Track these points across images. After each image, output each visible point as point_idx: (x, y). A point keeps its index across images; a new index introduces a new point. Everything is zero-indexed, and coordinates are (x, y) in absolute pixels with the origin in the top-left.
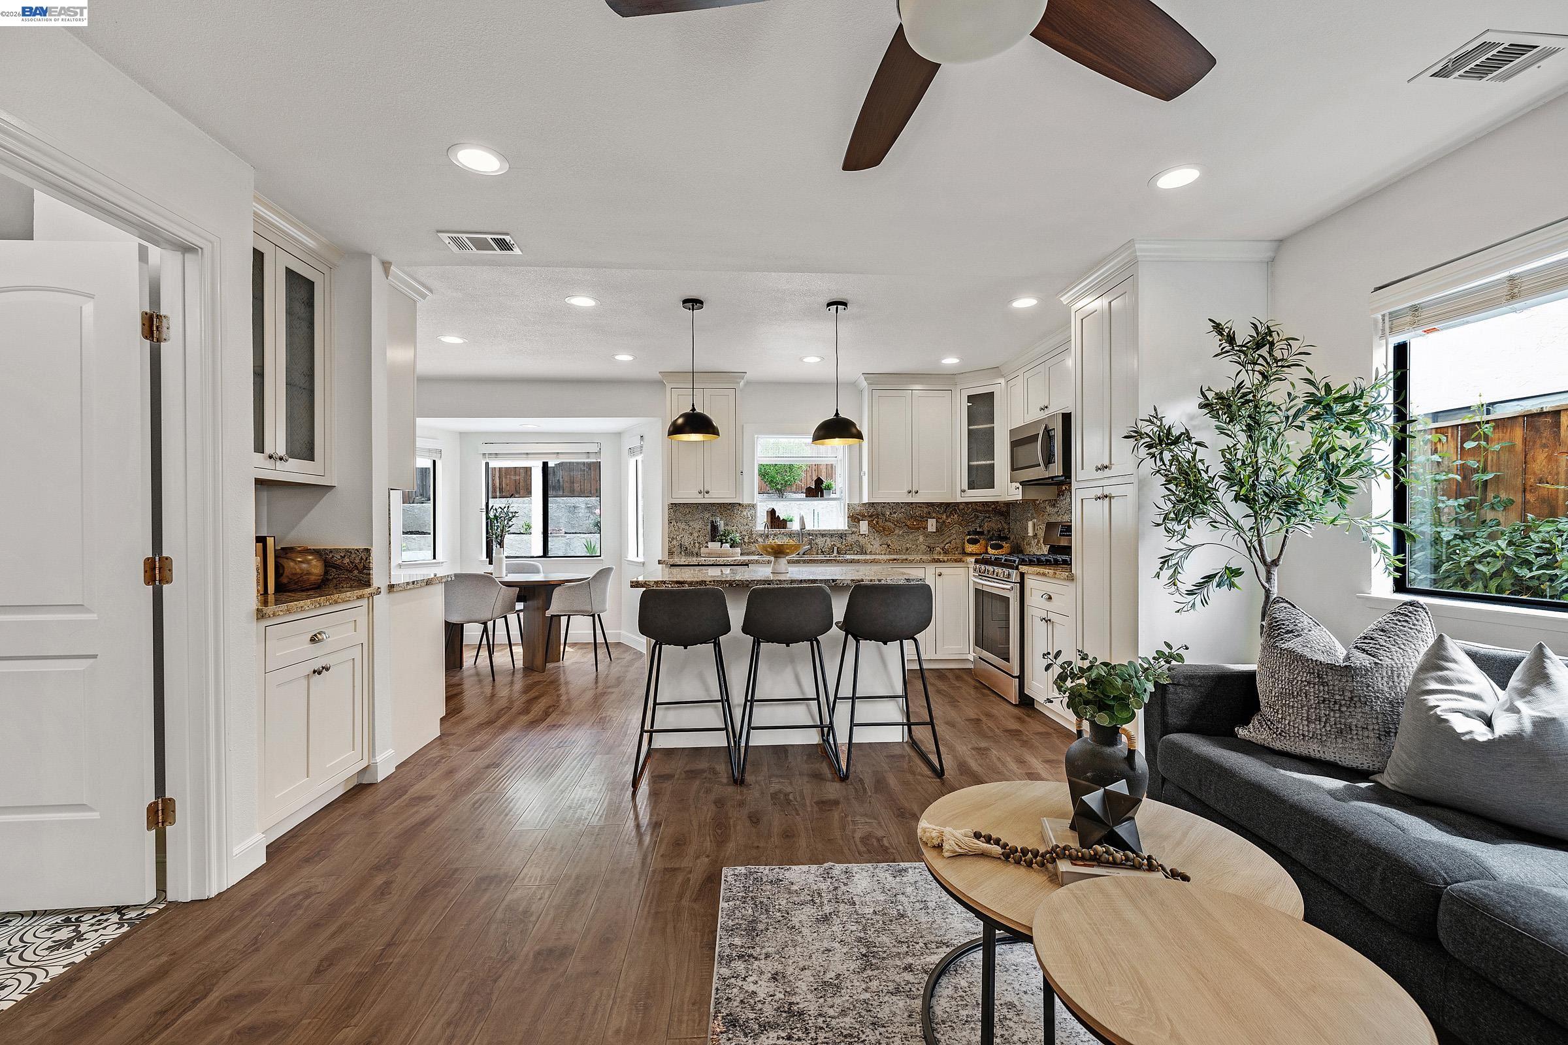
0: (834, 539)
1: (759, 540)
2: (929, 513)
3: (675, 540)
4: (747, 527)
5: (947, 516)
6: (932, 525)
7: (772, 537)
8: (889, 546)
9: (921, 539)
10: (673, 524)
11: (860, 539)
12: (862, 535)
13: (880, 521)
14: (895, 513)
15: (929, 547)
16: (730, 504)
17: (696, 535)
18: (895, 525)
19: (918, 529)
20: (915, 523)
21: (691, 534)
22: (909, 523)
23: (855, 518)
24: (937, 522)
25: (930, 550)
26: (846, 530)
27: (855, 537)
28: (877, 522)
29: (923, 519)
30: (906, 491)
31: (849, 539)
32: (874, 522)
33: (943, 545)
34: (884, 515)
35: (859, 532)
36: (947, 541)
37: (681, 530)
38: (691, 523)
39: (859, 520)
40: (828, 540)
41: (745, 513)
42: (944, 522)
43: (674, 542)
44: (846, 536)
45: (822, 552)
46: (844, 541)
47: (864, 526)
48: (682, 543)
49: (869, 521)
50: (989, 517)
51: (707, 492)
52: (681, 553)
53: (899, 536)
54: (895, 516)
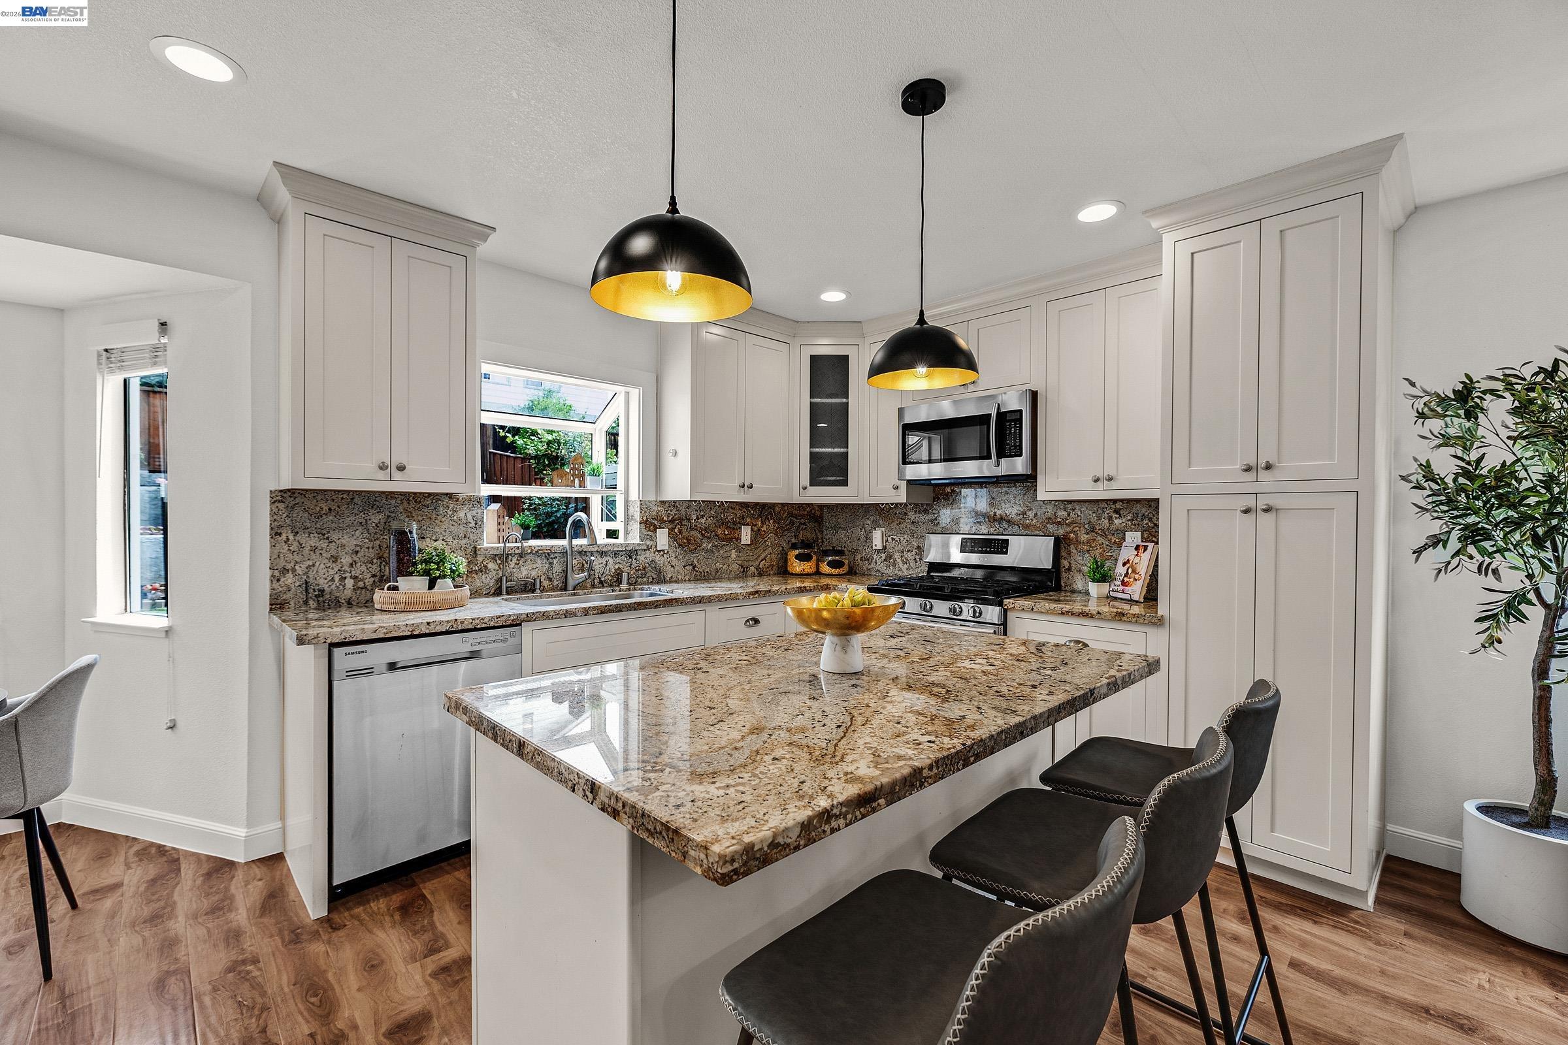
0: (618, 559)
1: (491, 566)
2: (743, 518)
3: (290, 575)
4: (464, 541)
5: (762, 523)
6: (746, 535)
7: (514, 560)
8: (694, 567)
9: (734, 554)
10: (284, 537)
11: (658, 557)
12: (659, 551)
13: (684, 529)
14: (703, 516)
15: (742, 567)
16: (430, 494)
17: (346, 560)
18: (703, 535)
19: (731, 540)
20: (726, 533)
21: (335, 559)
22: (719, 532)
23: (650, 525)
24: (752, 530)
25: (744, 571)
26: (638, 544)
27: (650, 555)
28: (680, 531)
29: (735, 527)
30: (737, 484)
31: (641, 558)
32: (676, 530)
33: (757, 563)
34: (689, 520)
35: (656, 547)
36: (762, 557)
37: (306, 551)
38: (334, 536)
39: (656, 528)
40: (611, 561)
41: (461, 514)
42: (759, 530)
43: (289, 579)
44: (637, 555)
45: (601, 582)
46: (634, 561)
47: (662, 538)
48: (311, 581)
49: (669, 529)
50: (804, 524)
51: (401, 468)
52: (306, 603)
53: (707, 551)
54: (703, 521)
